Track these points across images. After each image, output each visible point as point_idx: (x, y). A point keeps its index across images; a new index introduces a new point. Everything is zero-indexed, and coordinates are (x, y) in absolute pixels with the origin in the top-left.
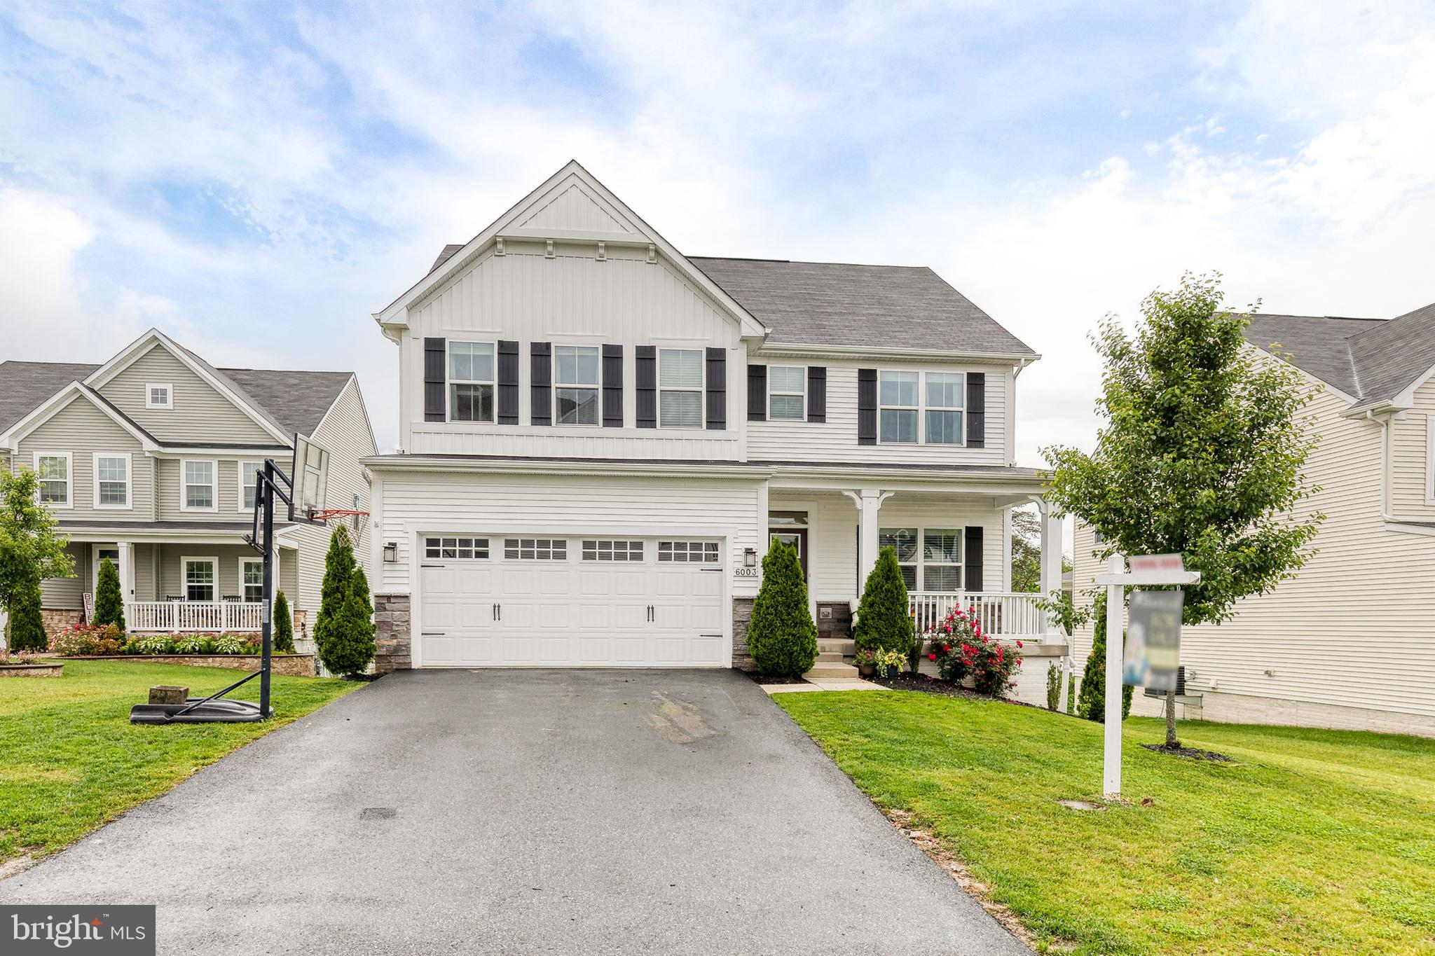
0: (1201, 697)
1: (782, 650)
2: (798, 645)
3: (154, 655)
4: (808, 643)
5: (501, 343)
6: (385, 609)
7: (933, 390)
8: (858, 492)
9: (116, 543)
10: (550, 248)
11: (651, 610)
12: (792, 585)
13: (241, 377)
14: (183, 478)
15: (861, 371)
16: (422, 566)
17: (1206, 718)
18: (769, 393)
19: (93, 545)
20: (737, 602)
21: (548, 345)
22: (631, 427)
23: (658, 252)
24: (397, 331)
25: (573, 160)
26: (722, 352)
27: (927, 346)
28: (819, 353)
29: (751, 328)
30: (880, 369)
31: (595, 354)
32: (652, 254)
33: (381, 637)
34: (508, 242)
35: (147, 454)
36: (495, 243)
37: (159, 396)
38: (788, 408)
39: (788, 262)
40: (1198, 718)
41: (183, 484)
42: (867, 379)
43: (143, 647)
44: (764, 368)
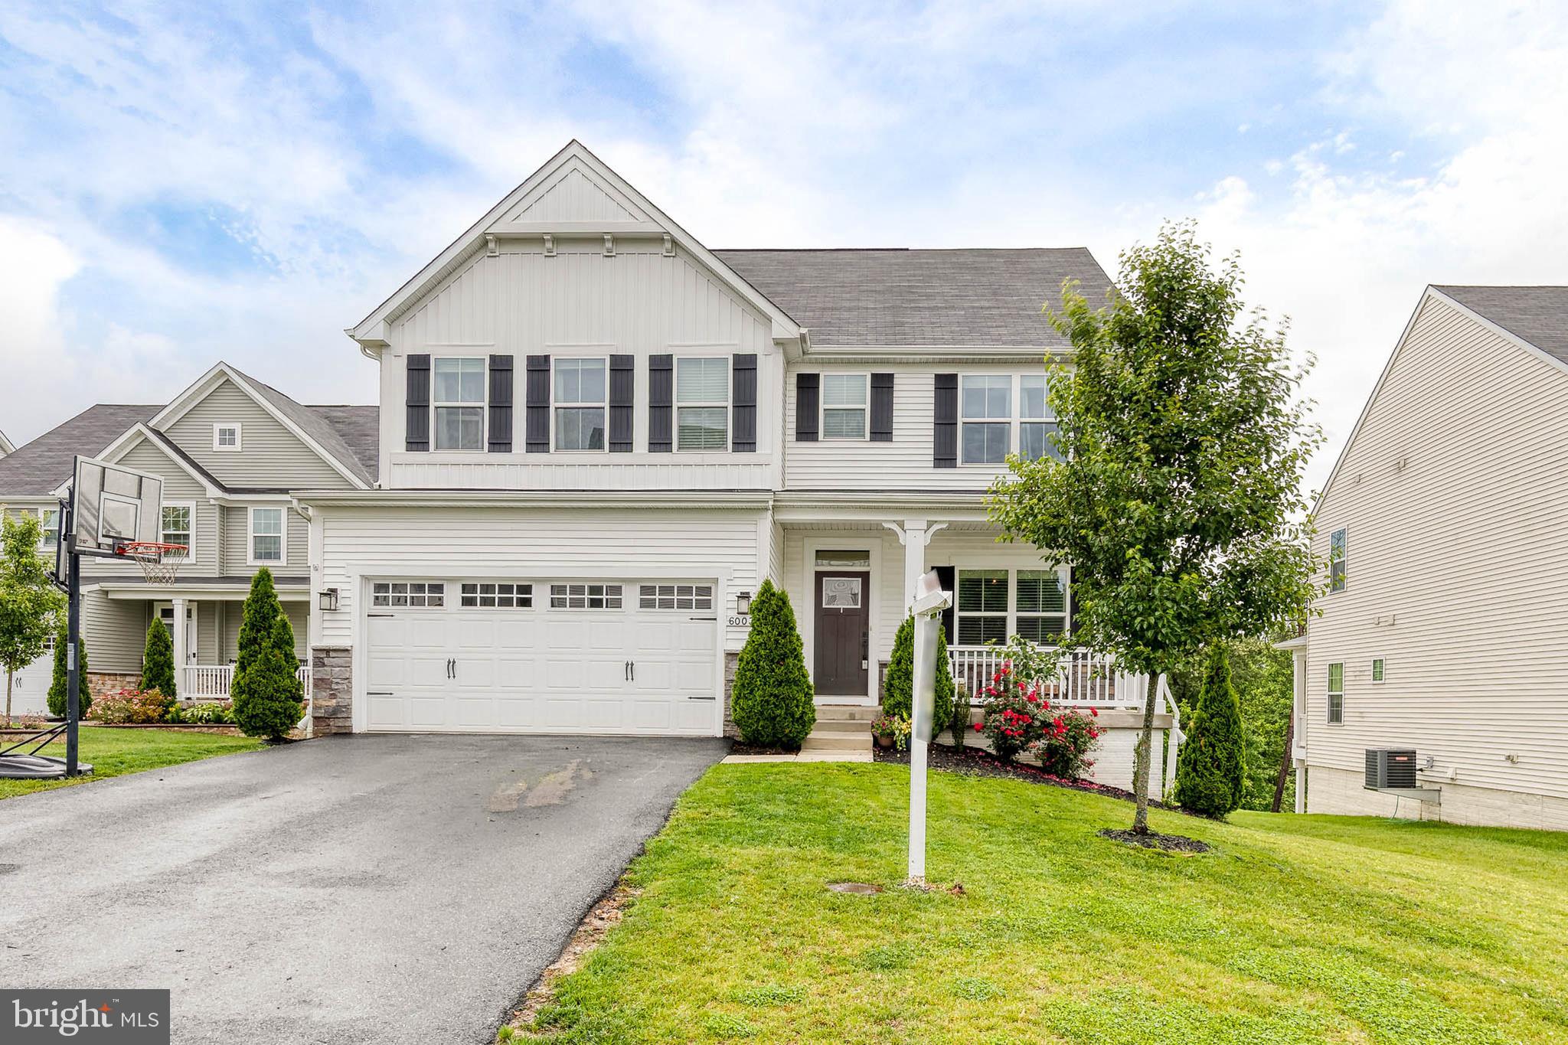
0: (1440, 791)
1: (762, 713)
2: (782, 708)
3: (200, 724)
4: (797, 706)
5: (493, 358)
6: (324, 665)
7: (1031, 396)
8: (901, 524)
9: (171, 601)
10: (549, 245)
11: (630, 667)
12: (779, 635)
13: (335, 414)
14: (250, 527)
15: (938, 377)
16: (369, 616)
17: (1444, 818)
18: (822, 406)
19: (155, 603)
20: (730, 658)
21: (547, 358)
22: (643, 452)
23: (674, 242)
24: (376, 348)
25: (573, 140)
26: (752, 359)
27: (1022, 343)
28: (884, 356)
29: (784, 328)
30: (962, 373)
31: (600, 367)
32: (668, 245)
33: (319, 696)
34: (501, 240)
35: (212, 502)
36: (486, 243)
37: (228, 436)
38: (844, 424)
39: (907, 250)
40: (1436, 818)
41: (251, 535)
42: (946, 386)
43: (189, 715)
44: (816, 377)
